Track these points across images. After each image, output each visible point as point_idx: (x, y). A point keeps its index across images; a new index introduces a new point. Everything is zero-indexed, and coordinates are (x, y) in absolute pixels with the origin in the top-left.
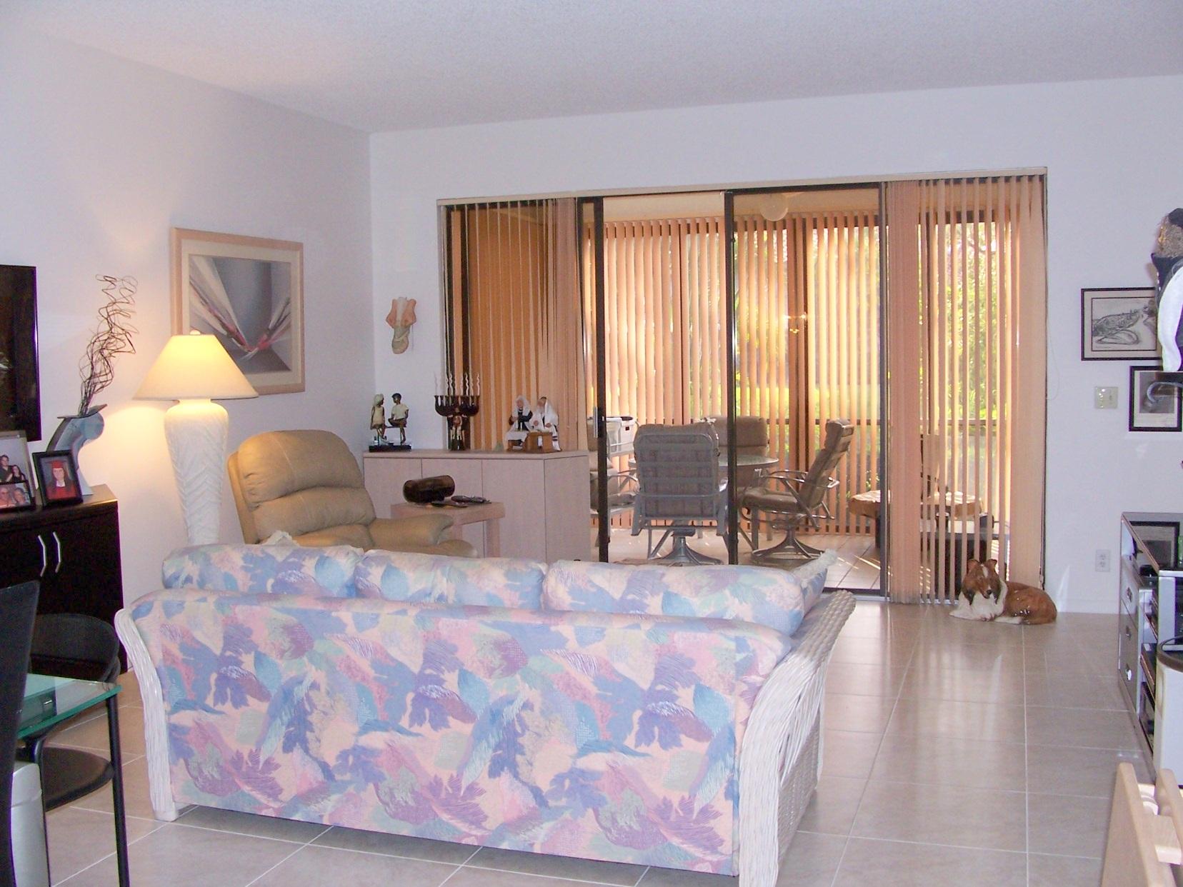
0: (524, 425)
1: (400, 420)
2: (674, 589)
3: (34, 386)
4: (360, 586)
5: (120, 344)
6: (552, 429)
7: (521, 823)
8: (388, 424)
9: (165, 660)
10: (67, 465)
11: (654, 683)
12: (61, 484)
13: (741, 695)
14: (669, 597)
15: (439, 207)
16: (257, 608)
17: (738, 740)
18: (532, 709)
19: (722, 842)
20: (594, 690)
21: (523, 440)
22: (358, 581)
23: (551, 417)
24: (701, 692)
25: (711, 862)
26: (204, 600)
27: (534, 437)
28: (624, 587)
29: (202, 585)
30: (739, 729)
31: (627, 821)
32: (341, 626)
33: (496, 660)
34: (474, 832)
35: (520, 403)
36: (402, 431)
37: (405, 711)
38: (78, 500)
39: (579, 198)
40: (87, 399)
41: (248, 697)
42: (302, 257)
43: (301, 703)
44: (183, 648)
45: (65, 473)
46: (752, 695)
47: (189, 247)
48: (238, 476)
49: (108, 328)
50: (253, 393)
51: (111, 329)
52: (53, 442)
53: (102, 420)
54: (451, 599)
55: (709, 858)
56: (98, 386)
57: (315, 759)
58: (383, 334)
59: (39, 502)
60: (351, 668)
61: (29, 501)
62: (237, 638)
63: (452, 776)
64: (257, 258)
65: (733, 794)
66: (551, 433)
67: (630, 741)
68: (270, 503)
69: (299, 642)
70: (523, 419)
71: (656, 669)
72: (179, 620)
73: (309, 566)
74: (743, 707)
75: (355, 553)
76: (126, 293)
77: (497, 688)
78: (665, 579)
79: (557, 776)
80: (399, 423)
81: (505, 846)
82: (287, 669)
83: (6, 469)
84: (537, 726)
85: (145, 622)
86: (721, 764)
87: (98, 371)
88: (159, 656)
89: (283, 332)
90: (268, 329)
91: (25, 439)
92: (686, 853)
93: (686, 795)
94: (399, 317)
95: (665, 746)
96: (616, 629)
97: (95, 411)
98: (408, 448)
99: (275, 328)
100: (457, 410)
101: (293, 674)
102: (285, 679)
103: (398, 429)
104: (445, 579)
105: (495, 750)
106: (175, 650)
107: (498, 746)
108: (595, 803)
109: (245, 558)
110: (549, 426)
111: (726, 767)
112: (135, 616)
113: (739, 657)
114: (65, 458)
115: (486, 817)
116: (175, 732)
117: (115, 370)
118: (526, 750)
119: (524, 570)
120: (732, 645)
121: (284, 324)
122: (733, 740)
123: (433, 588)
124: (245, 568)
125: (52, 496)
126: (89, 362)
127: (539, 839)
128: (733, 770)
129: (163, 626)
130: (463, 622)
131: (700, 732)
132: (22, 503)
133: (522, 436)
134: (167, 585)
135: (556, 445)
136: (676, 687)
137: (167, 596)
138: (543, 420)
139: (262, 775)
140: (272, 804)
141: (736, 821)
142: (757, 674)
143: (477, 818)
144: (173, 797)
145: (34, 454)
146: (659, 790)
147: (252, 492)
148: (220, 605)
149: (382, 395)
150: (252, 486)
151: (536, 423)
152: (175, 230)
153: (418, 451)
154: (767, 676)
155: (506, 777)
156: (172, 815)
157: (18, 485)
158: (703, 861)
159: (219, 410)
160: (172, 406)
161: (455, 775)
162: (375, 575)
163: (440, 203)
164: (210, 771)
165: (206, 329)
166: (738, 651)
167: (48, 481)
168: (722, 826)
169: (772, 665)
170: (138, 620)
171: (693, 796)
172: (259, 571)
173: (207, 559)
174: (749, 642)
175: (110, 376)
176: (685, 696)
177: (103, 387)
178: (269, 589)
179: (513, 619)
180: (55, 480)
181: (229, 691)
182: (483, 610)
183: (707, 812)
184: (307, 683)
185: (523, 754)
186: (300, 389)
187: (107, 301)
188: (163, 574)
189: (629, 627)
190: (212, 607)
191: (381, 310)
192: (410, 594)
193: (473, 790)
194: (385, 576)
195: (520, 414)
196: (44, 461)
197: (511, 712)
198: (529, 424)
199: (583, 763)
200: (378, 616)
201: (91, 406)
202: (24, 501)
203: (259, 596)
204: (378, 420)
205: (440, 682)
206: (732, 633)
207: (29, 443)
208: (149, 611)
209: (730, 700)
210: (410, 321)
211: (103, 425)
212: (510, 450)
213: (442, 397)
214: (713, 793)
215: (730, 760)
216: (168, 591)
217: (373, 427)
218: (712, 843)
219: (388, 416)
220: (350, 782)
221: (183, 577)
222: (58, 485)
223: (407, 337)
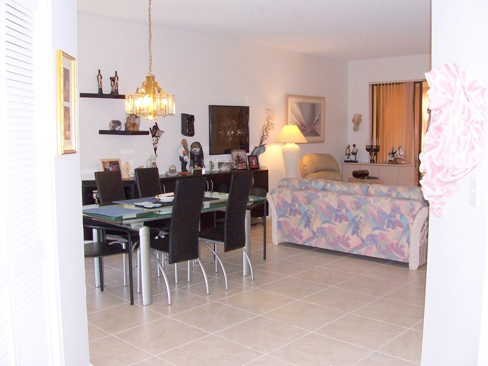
0: (393, 155)
1: (355, 153)
2: (399, 191)
3: (248, 138)
4: (325, 189)
5: (270, 127)
6: (402, 157)
7: (358, 247)
8: (351, 154)
9: (278, 205)
10: (256, 159)
11: (391, 213)
12: (254, 164)
13: (411, 217)
14: (398, 193)
15: (369, 85)
16: (300, 192)
17: (410, 228)
18: (362, 218)
19: (405, 254)
20: (377, 214)
21: (393, 160)
22: (325, 187)
23: (402, 153)
24: (402, 216)
25: (403, 259)
26: (288, 190)
27: (396, 159)
28: (387, 190)
29: (287, 187)
30: (410, 225)
31: (383, 248)
32: (319, 197)
33: (354, 206)
34: (347, 249)
35: (393, 148)
36: (355, 157)
37: (333, 218)
38: (258, 168)
39: (414, 82)
40: (262, 142)
41: (297, 214)
42: (325, 102)
43: (309, 216)
44: (282, 202)
45: (255, 161)
46: (414, 217)
47: (291, 100)
48: (302, 166)
49: (267, 123)
50: (307, 142)
51: (268, 123)
52: (252, 153)
53: (265, 148)
54: (346, 192)
55: (402, 258)
56: (265, 139)
57: (311, 230)
58: (351, 125)
59: (248, 168)
60: (321, 208)
61: (246, 168)
62: (295, 199)
63: (343, 235)
64: (311, 102)
65: (408, 242)
66: (402, 158)
67: (385, 227)
68: (311, 174)
69: (309, 201)
70: (393, 153)
71: (391, 210)
72: (281, 195)
73: (313, 184)
74: (411, 220)
75: (324, 181)
76: (272, 113)
77: (354, 213)
78: (398, 189)
79: (368, 236)
80: (354, 154)
81: (354, 253)
82: (306, 207)
83: (240, 159)
84: (363, 223)
85: (273, 195)
86: (406, 234)
87: (264, 135)
88: (276, 203)
89: (319, 124)
90: (314, 123)
91: (245, 152)
92: (397, 256)
93: (397, 242)
94: (356, 120)
95: (393, 229)
96: (382, 200)
97: (264, 145)
98: (357, 162)
99: (316, 123)
100: (373, 150)
101: (307, 209)
102: (305, 210)
103: (354, 156)
104: (345, 187)
105: (353, 229)
106: (280, 202)
107: (354, 228)
108: (375, 242)
109: (298, 181)
110: (401, 156)
111: (407, 235)
112: (271, 194)
113: (411, 207)
114: (255, 157)
115: (350, 246)
116: (279, 223)
117: (269, 135)
118: (360, 229)
119: (364, 185)
120: (409, 204)
121: (318, 122)
122: (408, 228)
123: (342, 190)
124: (298, 184)
125: (252, 167)
126: (262, 132)
127: (362, 252)
128: (408, 236)
129: (278, 196)
130: (347, 197)
131: (401, 226)
132: (244, 168)
133: (393, 159)
134: (279, 187)
135: (403, 162)
136: (396, 214)
137: (279, 189)
138: (399, 154)
139: (298, 234)
140: (301, 241)
141: (409, 249)
142: (415, 211)
143: (348, 246)
144: (278, 239)
145: (248, 156)
146: (391, 240)
147: (306, 171)
148: (291, 191)
149: (349, 145)
150: (306, 169)
151: (397, 155)
152: (286, 95)
153: (360, 163)
154: (418, 212)
155: (355, 235)
156: (277, 244)
157: (243, 164)
158: (401, 258)
159: (297, 147)
160: (284, 145)
161: (344, 234)
162: (329, 186)
163: (370, 84)
164: (287, 233)
165: (294, 124)
166: (411, 205)
167: (251, 163)
168: (405, 250)
169: (419, 209)
170: (272, 195)
171: (399, 242)
172: (301, 184)
173: (289, 181)
174: (414, 204)
175: (268, 136)
176: (398, 216)
177: (266, 139)
178: (303, 189)
179: (359, 196)
180: (253, 163)
181: (292, 213)
182: (352, 194)
183: (402, 246)
184: (310, 211)
185: (360, 230)
186: (323, 142)
187: (267, 116)
188: (278, 185)
189: (386, 199)
190: (289, 192)
191: (350, 118)
192: (336, 191)
193: (348, 239)
194: (331, 186)
195: (393, 152)
196: (250, 157)
197: (357, 219)
198: (395, 155)
199: (374, 233)
200: (328, 195)
201: (262, 144)
202: (245, 168)
203: (301, 190)
204: (348, 152)
205: (341, 211)
206: (409, 201)
207: (246, 153)
208: (274, 193)
209: (408, 218)
210: (359, 121)
211: (265, 149)
212: (389, 163)
213: (368, 146)
214: (403, 241)
215: (408, 233)
216: (279, 188)
217: (346, 155)
218: (403, 254)
219: (351, 151)
220: (319, 236)
221: (283, 186)
222: (253, 164)
223: (358, 126)
